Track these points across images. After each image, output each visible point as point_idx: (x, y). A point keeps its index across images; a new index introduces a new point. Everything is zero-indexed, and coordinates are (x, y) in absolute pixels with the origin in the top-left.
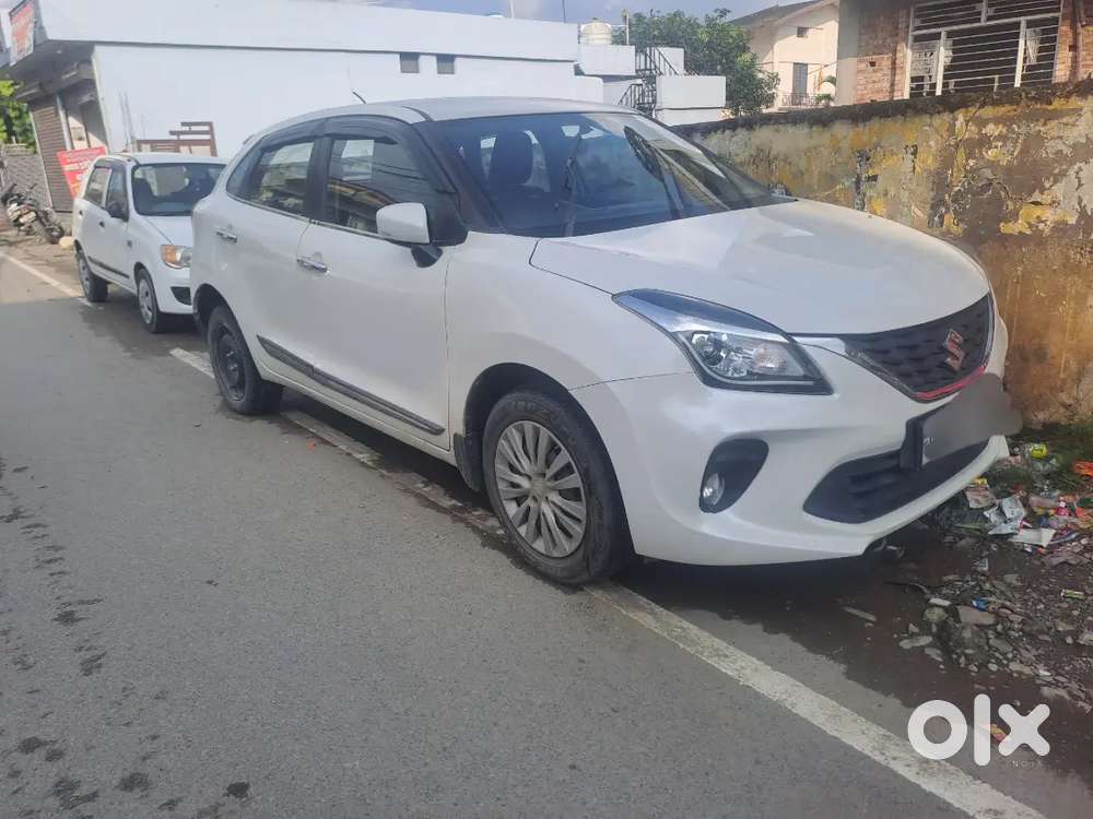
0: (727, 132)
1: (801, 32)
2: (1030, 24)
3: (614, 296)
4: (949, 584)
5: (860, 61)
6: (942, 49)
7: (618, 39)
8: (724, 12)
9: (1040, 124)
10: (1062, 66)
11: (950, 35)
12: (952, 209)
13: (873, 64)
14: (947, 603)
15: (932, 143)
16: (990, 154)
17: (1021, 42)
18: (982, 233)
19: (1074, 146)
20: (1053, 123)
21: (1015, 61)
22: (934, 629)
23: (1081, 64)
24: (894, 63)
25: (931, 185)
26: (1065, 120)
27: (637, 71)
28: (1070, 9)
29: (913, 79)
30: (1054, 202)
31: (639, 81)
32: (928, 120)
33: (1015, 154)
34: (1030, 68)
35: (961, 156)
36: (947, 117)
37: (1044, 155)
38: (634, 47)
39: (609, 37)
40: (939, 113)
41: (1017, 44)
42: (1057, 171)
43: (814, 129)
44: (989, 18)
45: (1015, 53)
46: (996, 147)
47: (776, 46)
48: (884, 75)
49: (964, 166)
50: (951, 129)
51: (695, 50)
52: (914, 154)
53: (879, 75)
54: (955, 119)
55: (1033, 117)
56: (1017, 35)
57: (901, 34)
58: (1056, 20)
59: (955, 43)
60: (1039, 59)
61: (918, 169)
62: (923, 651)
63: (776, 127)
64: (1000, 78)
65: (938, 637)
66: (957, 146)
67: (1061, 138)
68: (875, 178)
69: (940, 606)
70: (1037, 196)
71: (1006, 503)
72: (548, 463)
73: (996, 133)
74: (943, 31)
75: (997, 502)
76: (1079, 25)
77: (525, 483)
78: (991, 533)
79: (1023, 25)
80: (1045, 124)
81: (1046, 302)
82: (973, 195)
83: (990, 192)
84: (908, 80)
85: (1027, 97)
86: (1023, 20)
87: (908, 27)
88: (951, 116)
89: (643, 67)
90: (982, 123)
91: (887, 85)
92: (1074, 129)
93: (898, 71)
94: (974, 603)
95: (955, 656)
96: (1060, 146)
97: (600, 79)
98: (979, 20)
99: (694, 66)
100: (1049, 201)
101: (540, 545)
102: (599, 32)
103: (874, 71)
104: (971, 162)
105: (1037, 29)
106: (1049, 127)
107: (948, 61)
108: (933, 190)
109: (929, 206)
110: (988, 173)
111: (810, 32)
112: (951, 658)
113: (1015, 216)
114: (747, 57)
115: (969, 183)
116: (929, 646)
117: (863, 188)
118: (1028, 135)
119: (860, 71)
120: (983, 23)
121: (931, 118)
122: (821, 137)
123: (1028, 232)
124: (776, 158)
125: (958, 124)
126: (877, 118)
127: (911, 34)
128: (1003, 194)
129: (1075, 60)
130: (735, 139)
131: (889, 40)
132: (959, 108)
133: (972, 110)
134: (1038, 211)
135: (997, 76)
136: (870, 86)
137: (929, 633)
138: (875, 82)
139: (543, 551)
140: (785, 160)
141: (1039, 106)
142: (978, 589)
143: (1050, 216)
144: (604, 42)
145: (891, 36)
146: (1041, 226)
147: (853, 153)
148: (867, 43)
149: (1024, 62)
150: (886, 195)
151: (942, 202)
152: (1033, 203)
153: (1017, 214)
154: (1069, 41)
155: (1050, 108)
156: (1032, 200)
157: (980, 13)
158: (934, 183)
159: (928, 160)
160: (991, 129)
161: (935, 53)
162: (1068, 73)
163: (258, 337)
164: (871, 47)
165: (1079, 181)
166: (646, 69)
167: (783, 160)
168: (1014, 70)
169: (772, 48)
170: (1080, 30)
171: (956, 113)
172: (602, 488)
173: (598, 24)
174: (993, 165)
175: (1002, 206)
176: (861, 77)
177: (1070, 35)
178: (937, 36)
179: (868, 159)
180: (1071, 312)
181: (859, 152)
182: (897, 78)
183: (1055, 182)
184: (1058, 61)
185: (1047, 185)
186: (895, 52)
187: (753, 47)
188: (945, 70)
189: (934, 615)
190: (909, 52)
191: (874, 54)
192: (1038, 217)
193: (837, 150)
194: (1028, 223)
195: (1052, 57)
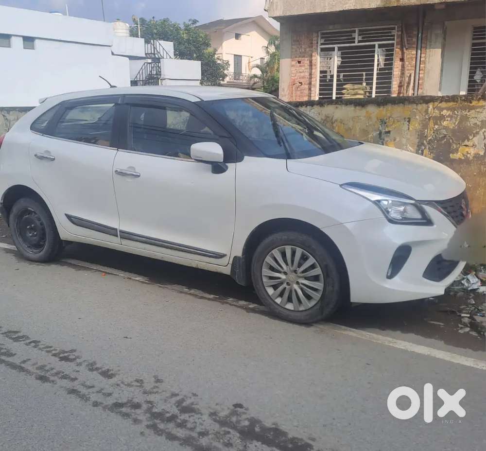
0: (308, 107)
1: (237, 36)
2: (380, 46)
3: (341, 186)
4: (463, 309)
5: (292, 61)
6: (336, 57)
7: (133, 34)
8: (195, 22)
9: (467, 111)
10: (397, 69)
11: (340, 49)
12: (427, 147)
13: (299, 62)
14: (469, 315)
15: (417, 117)
16: (445, 123)
17: (376, 56)
18: (442, 158)
19: (482, 121)
20: (473, 111)
21: (373, 66)
22: (469, 325)
23: (406, 68)
24: (311, 62)
25: (417, 136)
26: (478, 110)
27: (146, 54)
28: (400, 39)
29: (321, 72)
30: (474, 145)
31: (150, 61)
32: (416, 107)
33: (456, 124)
34: (381, 69)
35: (431, 124)
36: (424, 105)
37: (469, 125)
38: (143, 39)
39: (128, 32)
40: (420, 103)
41: (374, 56)
42: (475, 132)
43: (357, 108)
44: (359, 42)
45: (373, 61)
46: (448, 120)
47: (223, 44)
48: (306, 69)
49: (433, 128)
50: (427, 111)
51: (180, 43)
52: (409, 122)
53: (303, 68)
54: (428, 107)
55: (464, 108)
56: (374, 52)
57: (314, 47)
58: (393, 45)
59: (342, 54)
60: (385, 65)
61: (411, 129)
62: (469, 333)
63: (336, 106)
64: (366, 74)
65: (471, 327)
66: (429, 119)
67: (476, 118)
68: (389, 132)
69: (466, 317)
70: (466, 143)
71: (469, 277)
72: (300, 265)
73: (447, 114)
74: (336, 46)
75: (465, 277)
76: (405, 49)
77: (283, 277)
78: (469, 289)
79: (377, 46)
80: (469, 111)
81: (472, 189)
82: (437, 142)
83: (445, 140)
84: (319, 72)
85: (461, 100)
86: (376, 43)
87: (318, 43)
88: (427, 105)
89: (149, 52)
90: (441, 109)
91: (307, 74)
92: (482, 114)
93: (313, 67)
94: (478, 314)
95: (482, 333)
96: (476, 121)
97: (128, 59)
98: (354, 42)
99: (181, 54)
100: (472, 145)
101: (290, 306)
102: (122, 28)
103: (300, 66)
104: (436, 127)
105: (384, 49)
106: (470, 113)
107: (339, 63)
108: (418, 138)
109: (416, 145)
110: (444, 132)
111: (242, 36)
112: (481, 334)
113: (457, 151)
114: (210, 50)
115: (436, 136)
116: (469, 331)
117: (383, 136)
118: (462, 116)
119: (293, 66)
120: (356, 44)
121: (417, 106)
122: (361, 112)
123: (463, 158)
124: (336, 121)
125: (430, 109)
126: (390, 104)
127: (320, 47)
128: (451, 141)
129: (403, 67)
130: (312, 111)
131: (308, 50)
132: (430, 102)
133: (436, 104)
134: (467, 149)
135: (364, 73)
136: (298, 74)
137: (467, 326)
138: (300, 72)
139: (293, 309)
140: (341, 122)
141: (466, 104)
142: (476, 309)
143: (472, 151)
144: (125, 35)
145: (309, 47)
146: (468, 155)
147: (378, 120)
148: (296, 51)
149: (378, 66)
150: (395, 140)
151: (423, 144)
152: (465, 145)
153: (458, 150)
154: (400, 56)
155: (471, 105)
156: (464, 144)
157: (354, 38)
158: (418, 135)
159: (416, 125)
160: (445, 112)
161: (332, 59)
162: (400, 74)
163: (66, 215)
164: (298, 52)
165: (484, 137)
166: (151, 53)
167: (340, 122)
168: (373, 70)
169: (221, 44)
170: (405, 51)
171: (429, 104)
172: (334, 274)
173: (120, 23)
174: (446, 128)
175: (451, 146)
176: (293, 69)
177: (400, 53)
178: (333, 49)
179: (385, 123)
180: (482, 194)
181: (381, 120)
182: (313, 71)
183: (474, 136)
184: (395, 67)
185: (471, 138)
186: (311, 56)
187: (213, 44)
188: (338, 68)
189: (466, 320)
190: (319, 57)
191: (300, 57)
192: (467, 152)
193: (369, 118)
194: (463, 154)
195: (391, 64)
